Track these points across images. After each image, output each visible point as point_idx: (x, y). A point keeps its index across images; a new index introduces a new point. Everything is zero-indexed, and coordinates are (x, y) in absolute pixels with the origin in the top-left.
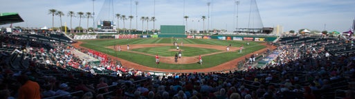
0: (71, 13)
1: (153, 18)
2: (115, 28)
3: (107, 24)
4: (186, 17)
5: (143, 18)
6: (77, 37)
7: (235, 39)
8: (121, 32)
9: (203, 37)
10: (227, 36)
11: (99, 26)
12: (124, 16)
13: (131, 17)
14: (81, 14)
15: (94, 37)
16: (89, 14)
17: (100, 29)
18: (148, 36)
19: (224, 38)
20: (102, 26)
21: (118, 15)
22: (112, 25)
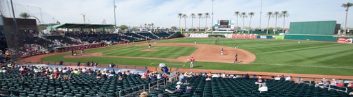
0: (193, 14)
1: (285, 12)
3: (224, 24)
5: (270, 13)
6: (193, 35)
11: (216, 25)
12: (244, 14)
13: (252, 14)
14: (200, 15)
15: (206, 36)
16: (207, 14)
18: (268, 37)
20: (219, 24)
21: (237, 13)
22: (229, 24)
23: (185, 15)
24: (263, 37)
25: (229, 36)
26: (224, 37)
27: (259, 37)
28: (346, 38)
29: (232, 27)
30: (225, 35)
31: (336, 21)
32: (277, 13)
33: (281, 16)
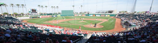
0: (12, 5)
1: (57, 7)
2: (38, 13)
3: (34, 11)
4: (73, 6)
5: (52, 7)
7: (97, 16)
8: (41, 14)
9: (82, 15)
10: (93, 15)
11: (29, 12)
12: (42, 6)
13: (46, 7)
14: (18, 5)
15: (28, 18)
16: (23, 5)
17: (30, 13)
18: (56, 16)
19: (92, 15)
20: (31, 11)
21: (39, 6)
22: (36, 11)
27: (53, 16)
32: (54, 7)
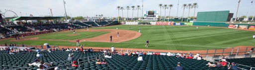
0: (128, 7)
1: (195, 4)
3: (151, 14)
5: (185, 5)
6: (127, 23)
11: (145, 15)
12: (166, 6)
13: (171, 6)
14: (133, 7)
15: (137, 23)
16: (139, 6)
17: (145, 17)
18: (181, 24)
20: (147, 14)
21: (161, 5)
22: (155, 14)
23: (122, 8)
24: (178, 24)
25: (153, 23)
26: (150, 24)
27: (175, 24)
28: (234, 24)
29: (157, 17)
30: (151, 22)
31: (229, 11)
32: (190, 5)
33: (192, 7)
